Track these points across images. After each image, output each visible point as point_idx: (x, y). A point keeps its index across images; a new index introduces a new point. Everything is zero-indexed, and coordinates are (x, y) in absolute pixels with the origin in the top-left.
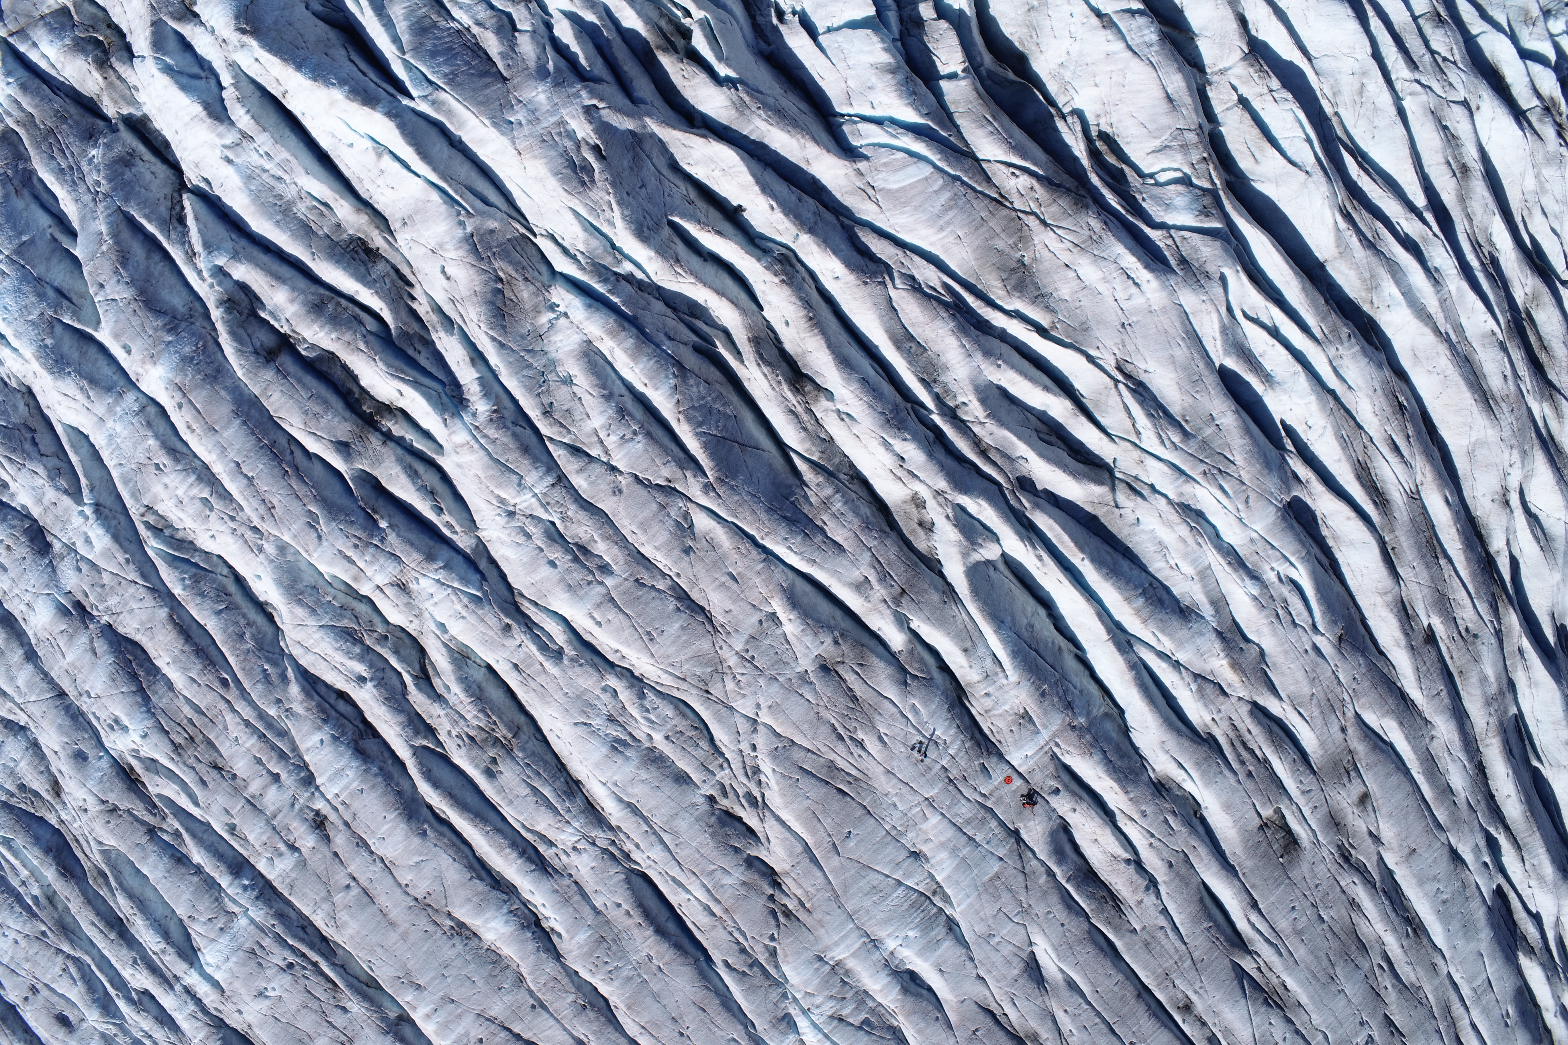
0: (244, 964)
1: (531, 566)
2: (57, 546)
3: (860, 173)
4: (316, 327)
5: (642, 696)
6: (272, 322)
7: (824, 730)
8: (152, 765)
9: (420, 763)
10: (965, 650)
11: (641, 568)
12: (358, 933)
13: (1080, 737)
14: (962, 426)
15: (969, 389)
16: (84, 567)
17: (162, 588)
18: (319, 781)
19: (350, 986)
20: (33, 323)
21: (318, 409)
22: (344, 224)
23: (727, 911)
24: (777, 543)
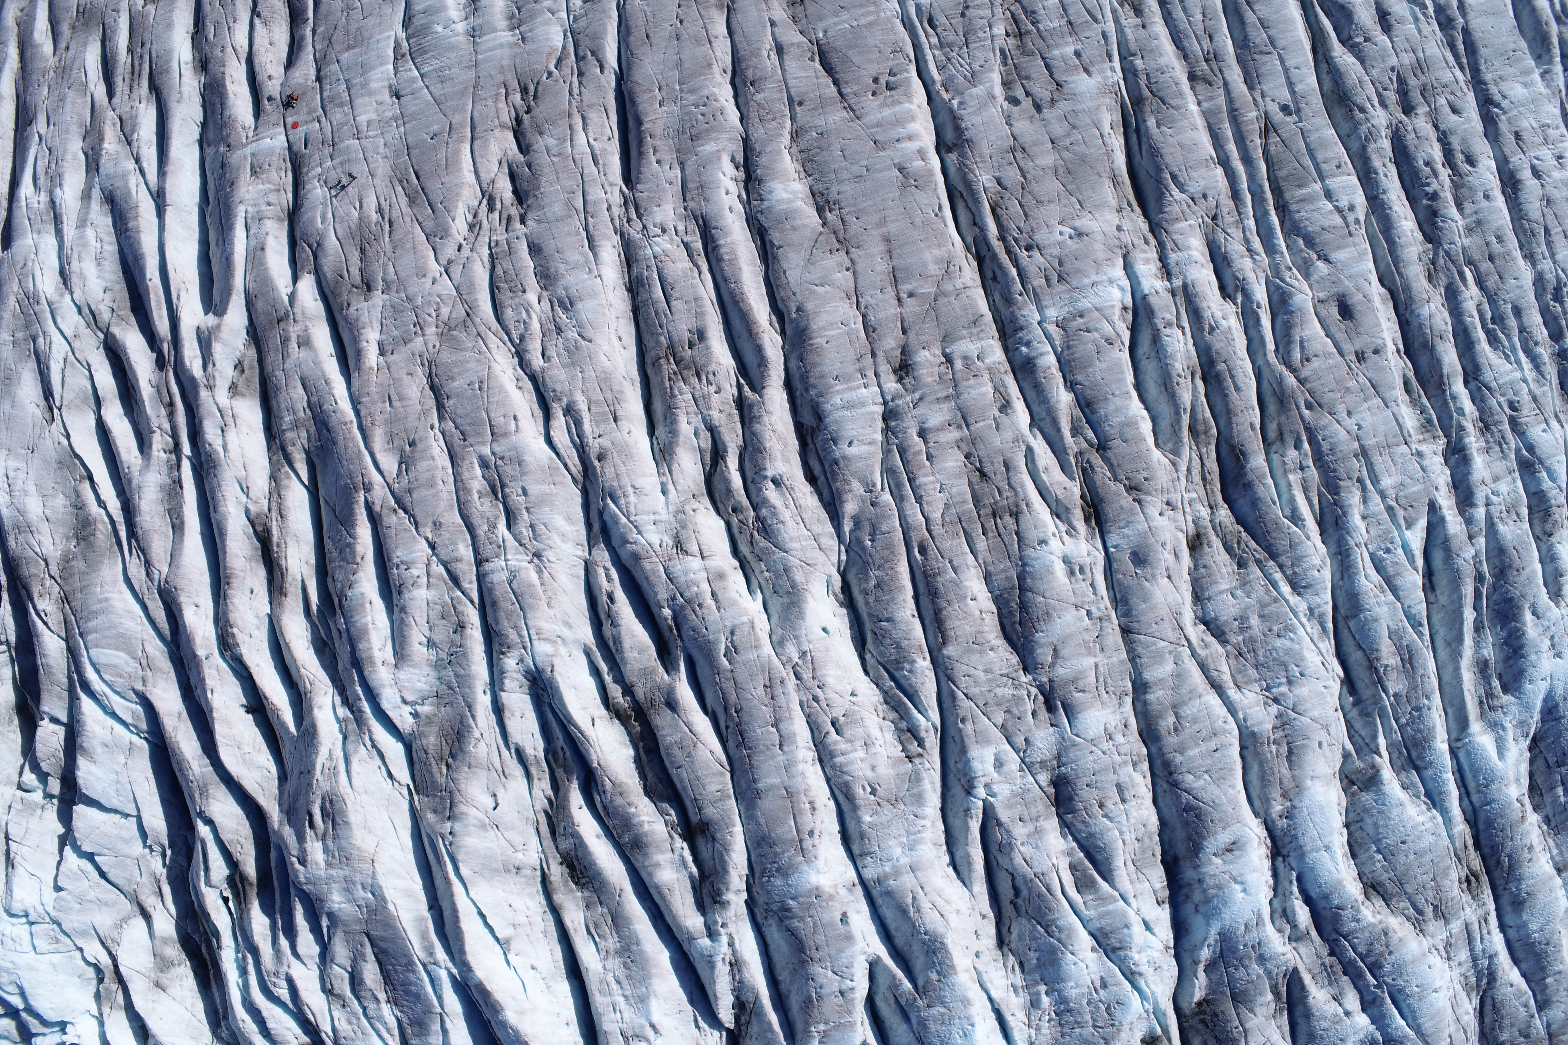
0: (1078, 271)
1: (545, 500)
2: (1044, 778)
3: (144, 681)
4: (646, 827)
5: (522, 338)
6: (689, 858)
7: (397, 236)
8: (1059, 511)
9: (763, 376)
10: (263, 249)
11: (457, 449)
12: (928, 247)
13: (228, 135)
14: (175, 435)
15: (154, 461)
16: (1020, 741)
17: (941, 675)
18: (880, 409)
19: (977, 202)
20: (943, 1003)
21: (677, 752)
22: (582, 905)
23: (570, 116)
24: (342, 412)
